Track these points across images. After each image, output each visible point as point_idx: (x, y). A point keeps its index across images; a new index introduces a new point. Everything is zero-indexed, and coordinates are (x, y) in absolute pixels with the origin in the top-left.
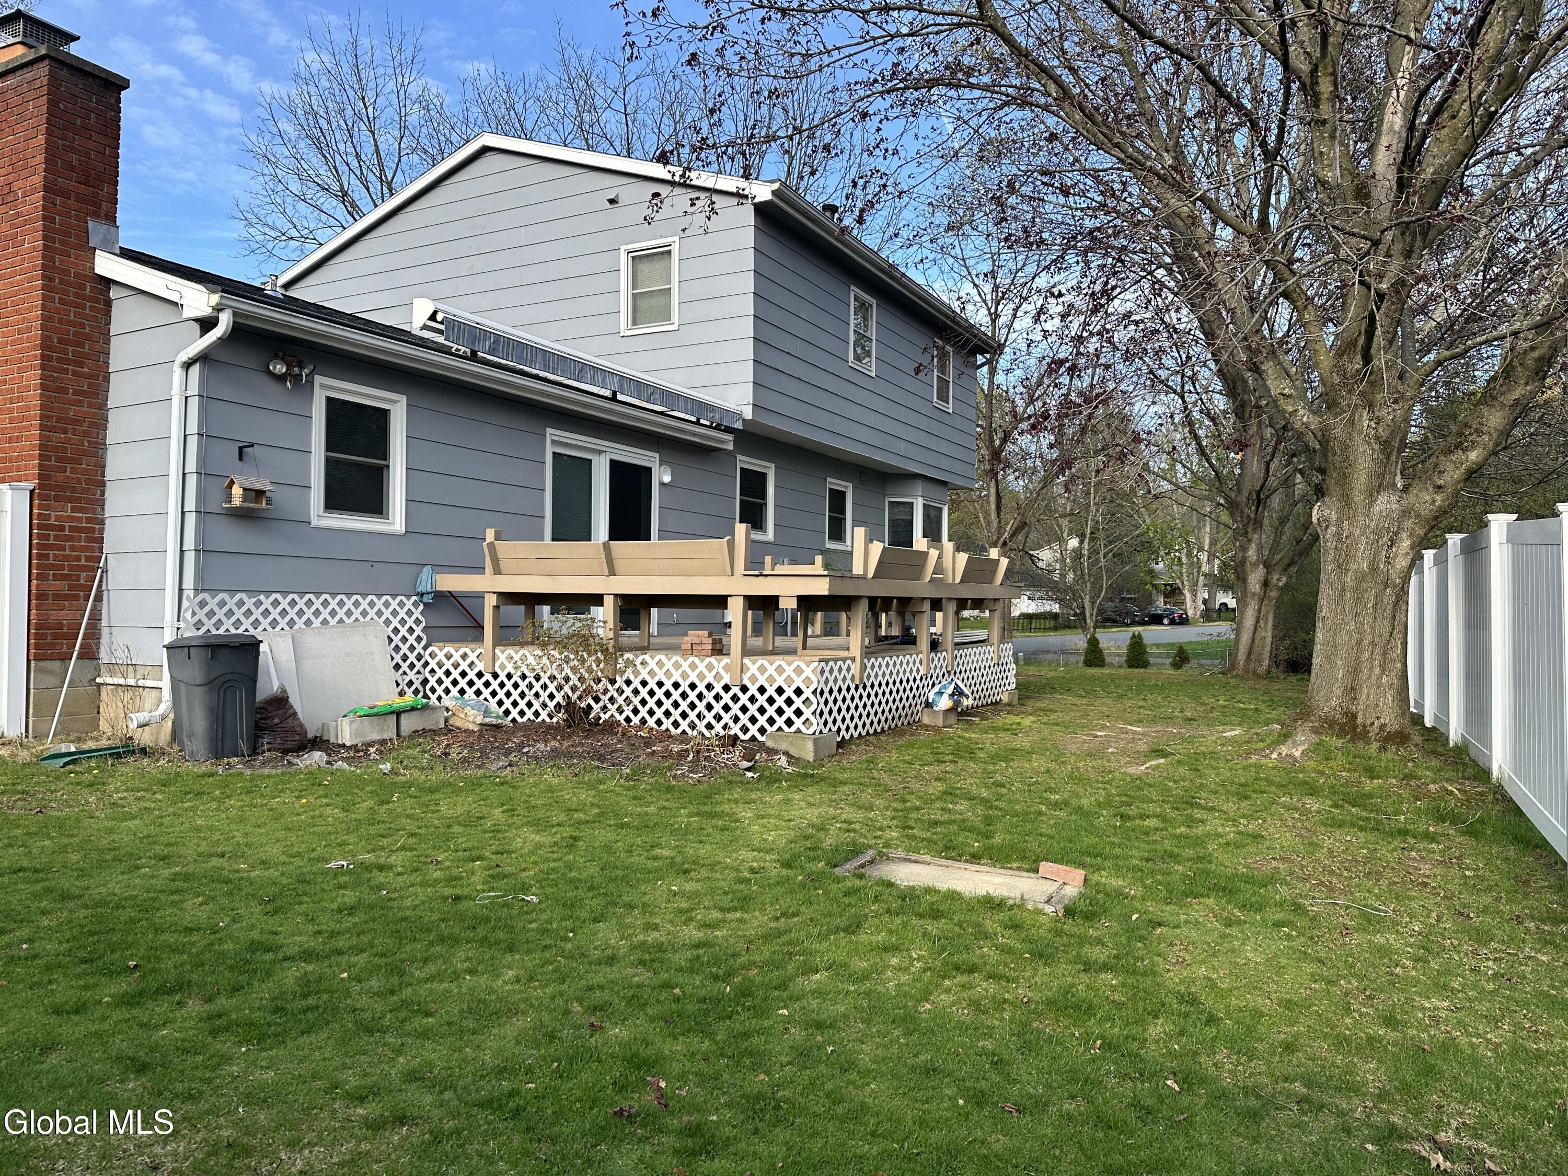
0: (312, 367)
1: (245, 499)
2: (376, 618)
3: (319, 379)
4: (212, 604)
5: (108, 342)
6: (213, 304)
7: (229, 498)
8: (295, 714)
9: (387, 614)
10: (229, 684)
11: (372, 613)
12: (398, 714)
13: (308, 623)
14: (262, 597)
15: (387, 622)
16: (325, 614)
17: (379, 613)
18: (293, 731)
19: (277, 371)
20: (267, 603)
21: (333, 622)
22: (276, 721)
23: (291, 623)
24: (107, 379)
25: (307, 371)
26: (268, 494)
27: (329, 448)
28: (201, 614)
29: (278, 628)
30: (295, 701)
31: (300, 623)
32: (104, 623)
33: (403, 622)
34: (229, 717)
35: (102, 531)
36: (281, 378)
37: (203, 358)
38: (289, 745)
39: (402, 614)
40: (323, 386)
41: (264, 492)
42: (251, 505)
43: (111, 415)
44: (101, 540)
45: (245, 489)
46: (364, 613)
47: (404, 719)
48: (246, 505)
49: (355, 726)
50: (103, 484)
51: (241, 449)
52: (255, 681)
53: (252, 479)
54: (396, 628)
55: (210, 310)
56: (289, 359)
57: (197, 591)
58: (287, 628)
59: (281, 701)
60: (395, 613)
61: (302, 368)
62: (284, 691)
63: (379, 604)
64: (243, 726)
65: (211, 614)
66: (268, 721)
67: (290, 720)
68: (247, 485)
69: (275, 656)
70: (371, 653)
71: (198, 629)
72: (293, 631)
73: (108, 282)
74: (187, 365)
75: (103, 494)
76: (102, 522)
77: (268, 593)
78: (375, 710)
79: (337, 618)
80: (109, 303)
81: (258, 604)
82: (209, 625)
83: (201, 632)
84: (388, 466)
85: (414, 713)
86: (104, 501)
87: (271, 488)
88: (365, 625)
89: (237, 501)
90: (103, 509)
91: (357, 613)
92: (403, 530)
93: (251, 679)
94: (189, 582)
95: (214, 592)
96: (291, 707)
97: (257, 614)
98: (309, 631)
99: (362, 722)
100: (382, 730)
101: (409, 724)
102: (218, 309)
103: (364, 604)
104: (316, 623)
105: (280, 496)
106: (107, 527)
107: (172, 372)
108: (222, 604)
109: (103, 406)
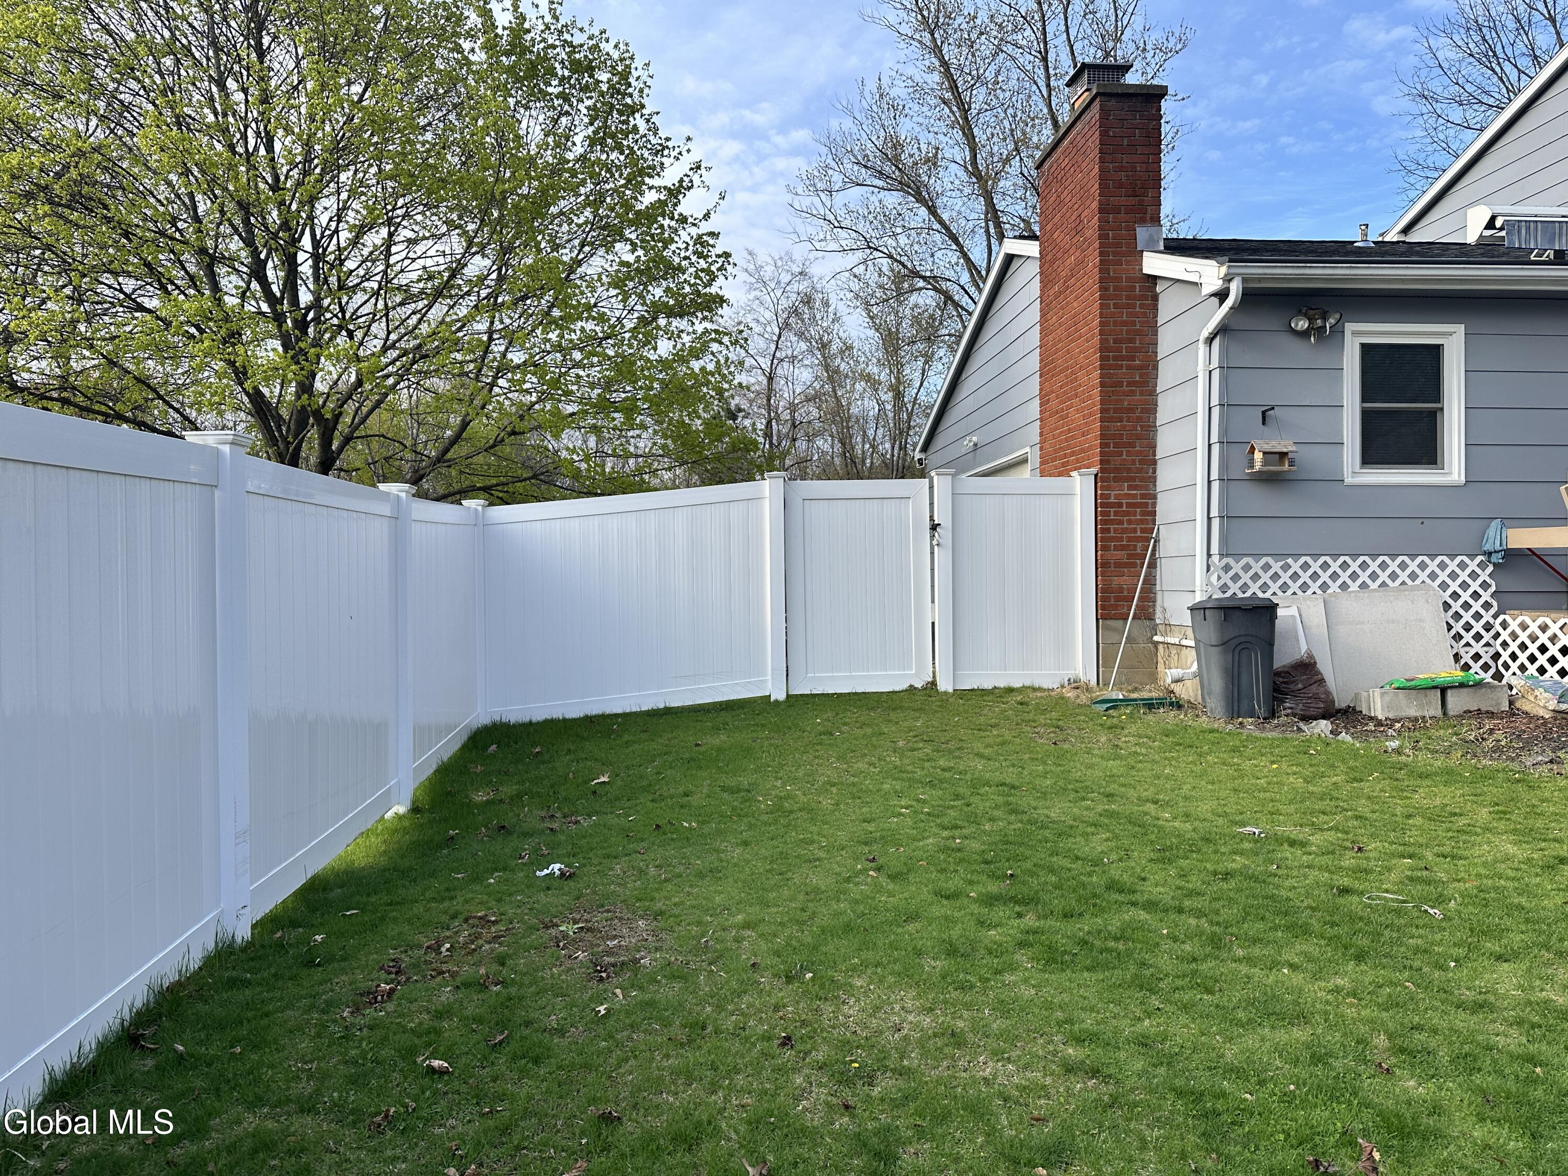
0: (1337, 316)
1: (1265, 463)
2: (1428, 581)
3: (1350, 327)
4: (1237, 568)
5: (1155, 333)
6: (1222, 276)
7: (1251, 464)
8: (1322, 681)
9: (1443, 576)
10: (1244, 646)
11: (1423, 576)
12: (1444, 690)
13: (1344, 586)
14: (1290, 561)
15: (1444, 586)
16: (1364, 577)
17: (1433, 576)
18: (1316, 697)
19: (1299, 328)
20: (1296, 567)
21: (1374, 586)
22: (1300, 686)
23: (1324, 587)
24: (1156, 368)
25: (1332, 321)
26: (1290, 455)
27: (1366, 397)
28: (1226, 578)
29: (1309, 592)
30: (1325, 667)
31: (1334, 587)
32: (1158, 587)
33: (1464, 586)
34: (1244, 679)
35: (1154, 505)
36: (1305, 334)
37: (1222, 330)
38: (1312, 712)
39: (1464, 576)
40: (1355, 333)
41: (1286, 454)
42: (1271, 468)
43: (1161, 400)
44: (1154, 513)
45: (1264, 453)
46: (1413, 576)
47: (1451, 696)
48: (1266, 468)
49: (1387, 698)
50: (1154, 462)
51: (1264, 413)
52: (1271, 644)
53: (1274, 443)
54: (1455, 593)
55: (1221, 282)
56: (1312, 312)
57: (1222, 555)
58: (1319, 592)
59: (1307, 667)
60: (1453, 576)
61: (1325, 319)
62: (1311, 656)
63: (1433, 566)
64: (1259, 689)
65: (1236, 578)
66: (1292, 686)
67: (1314, 687)
68: (1268, 448)
69: (1305, 620)
70: (1421, 620)
71: (1224, 592)
72: (1326, 595)
73: (1154, 279)
74: (1210, 340)
75: (1154, 471)
76: (1154, 497)
77: (1296, 556)
78: (1413, 683)
79: (1379, 582)
80: (1155, 298)
81: (1286, 567)
82: (1234, 588)
83: (1228, 595)
84: (1442, 409)
85: (1465, 690)
86: (1155, 478)
87: (1293, 448)
88: (1413, 588)
89: (1258, 466)
90: (1155, 485)
91: (1403, 576)
92: (1463, 479)
93: (1269, 642)
94: (1215, 549)
95: (1238, 556)
96: (1319, 673)
97: (1285, 577)
98: (1344, 595)
99: (1396, 695)
100: (1421, 706)
101: (1457, 702)
102: (1228, 279)
103: (1413, 566)
104: (1354, 586)
105: (1304, 455)
106: (1159, 501)
107: (1198, 349)
108: (1247, 568)
109: (1153, 393)
